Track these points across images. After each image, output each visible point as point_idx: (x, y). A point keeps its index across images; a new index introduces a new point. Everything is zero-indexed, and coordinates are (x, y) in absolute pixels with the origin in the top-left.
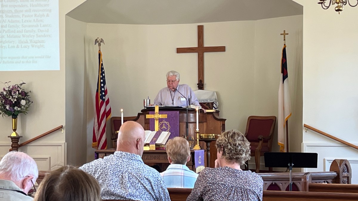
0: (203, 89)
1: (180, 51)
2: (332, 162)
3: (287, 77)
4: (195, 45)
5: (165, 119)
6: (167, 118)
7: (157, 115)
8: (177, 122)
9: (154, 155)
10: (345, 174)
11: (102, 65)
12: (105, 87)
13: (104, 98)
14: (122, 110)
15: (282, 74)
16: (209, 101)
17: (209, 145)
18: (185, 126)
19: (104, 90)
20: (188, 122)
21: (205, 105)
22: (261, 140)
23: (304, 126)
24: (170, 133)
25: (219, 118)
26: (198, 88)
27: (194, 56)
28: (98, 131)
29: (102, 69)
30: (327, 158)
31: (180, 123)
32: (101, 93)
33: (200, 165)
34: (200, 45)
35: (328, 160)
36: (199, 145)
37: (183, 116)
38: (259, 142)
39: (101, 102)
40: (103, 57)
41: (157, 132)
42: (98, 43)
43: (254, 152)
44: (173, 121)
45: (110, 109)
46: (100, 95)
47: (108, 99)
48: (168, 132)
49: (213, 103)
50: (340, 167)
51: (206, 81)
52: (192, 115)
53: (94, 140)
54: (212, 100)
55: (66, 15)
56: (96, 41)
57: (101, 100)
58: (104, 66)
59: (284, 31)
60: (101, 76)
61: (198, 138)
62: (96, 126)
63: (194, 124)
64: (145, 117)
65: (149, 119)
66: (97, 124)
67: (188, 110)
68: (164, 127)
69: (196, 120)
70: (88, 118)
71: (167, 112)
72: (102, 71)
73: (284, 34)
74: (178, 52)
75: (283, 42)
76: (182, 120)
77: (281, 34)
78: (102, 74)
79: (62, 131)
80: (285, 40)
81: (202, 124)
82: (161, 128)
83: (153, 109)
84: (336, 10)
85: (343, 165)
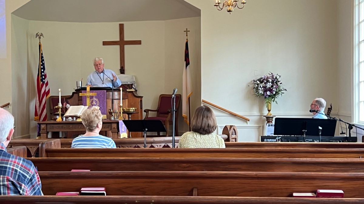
0: (124, 74)
1: (105, 43)
2: (224, 128)
3: (189, 64)
4: (118, 39)
5: (95, 96)
6: (96, 95)
7: (88, 93)
8: (104, 99)
10: (234, 136)
11: (42, 54)
12: (45, 72)
13: (44, 81)
14: (60, 90)
15: (185, 62)
16: (129, 83)
17: (130, 116)
18: (111, 102)
19: (44, 74)
20: (114, 98)
21: (126, 86)
22: (170, 112)
23: (203, 101)
24: (99, 108)
25: (137, 96)
26: (120, 73)
27: (118, 47)
28: (39, 108)
29: (42, 57)
31: (107, 100)
32: (42, 76)
33: (123, 132)
34: (122, 40)
35: (220, 127)
36: (122, 116)
37: (109, 94)
38: (168, 114)
39: (41, 84)
40: (42, 48)
41: (89, 107)
42: (38, 37)
43: (165, 122)
44: (101, 98)
45: (49, 90)
46: (40, 78)
47: (47, 82)
48: (98, 107)
49: (132, 85)
50: (230, 131)
51: (126, 68)
52: (116, 93)
53: (36, 114)
54: (132, 82)
55: (12, 13)
56: (37, 35)
57: (42, 83)
58: (44, 55)
59: (187, 29)
60: (41, 63)
61: (122, 110)
62: (38, 103)
63: (118, 100)
64: (79, 95)
65: (82, 96)
66: (38, 102)
67: (114, 90)
68: (94, 103)
69: (120, 97)
70: (30, 97)
71: (96, 91)
72: (42, 59)
73: (187, 31)
74: (103, 45)
75: (186, 38)
76: (108, 97)
77: (184, 31)
78: (42, 62)
79: (9, 107)
80: (187, 36)
81: (124, 100)
82: (91, 104)
83: (85, 89)
84: (228, 11)
85: (232, 130)
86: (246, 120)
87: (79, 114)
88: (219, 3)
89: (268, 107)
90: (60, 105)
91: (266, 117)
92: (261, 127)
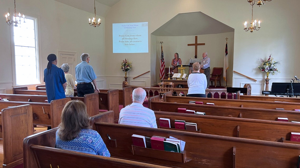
1: (189, 45)
3: (227, 54)
4: (194, 43)
6: (185, 68)
7: (182, 68)
9: (181, 82)
10: (249, 89)
11: (162, 50)
15: (225, 53)
18: (191, 71)
22: (217, 76)
23: (234, 72)
27: (194, 47)
30: (241, 83)
34: (196, 43)
37: (190, 68)
40: (163, 48)
41: (182, 74)
45: (165, 65)
51: (198, 56)
55: (151, 34)
56: (161, 42)
73: (227, 39)
74: (188, 45)
75: (226, 42)
79: (149, 73)
83: (180, 66)
84: (251, 32)
85: (248, 86)
86: (255, 81)
87: (178, 77)
88: (246, 28)
89: (267, 74)
90: (169, 73)
91: (266, 80)
92: (263, 84)
